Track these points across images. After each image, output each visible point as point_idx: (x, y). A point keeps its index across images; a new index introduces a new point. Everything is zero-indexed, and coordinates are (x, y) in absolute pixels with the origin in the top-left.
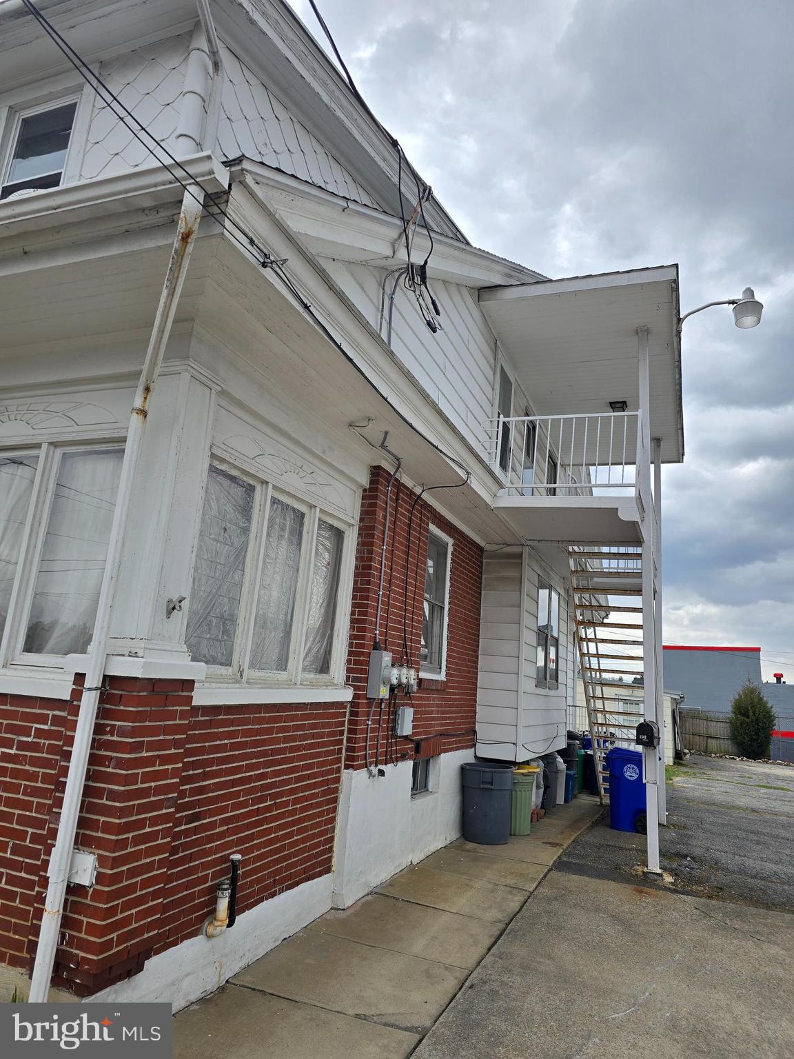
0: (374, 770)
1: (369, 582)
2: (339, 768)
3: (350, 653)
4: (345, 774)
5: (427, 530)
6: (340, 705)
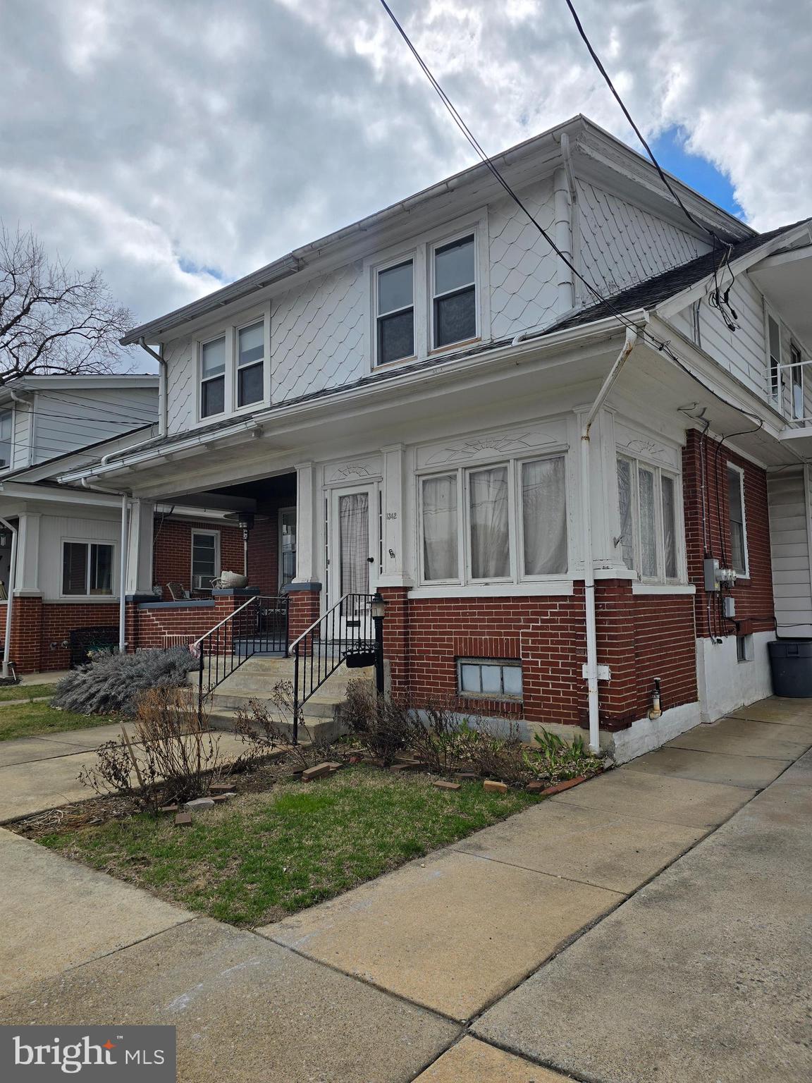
0: (715, 639)
1: (696, 513)
2: (694, 637)
3: (689, 563)
4: (698, 641)
5: (726, 467)
6: (689, 596)
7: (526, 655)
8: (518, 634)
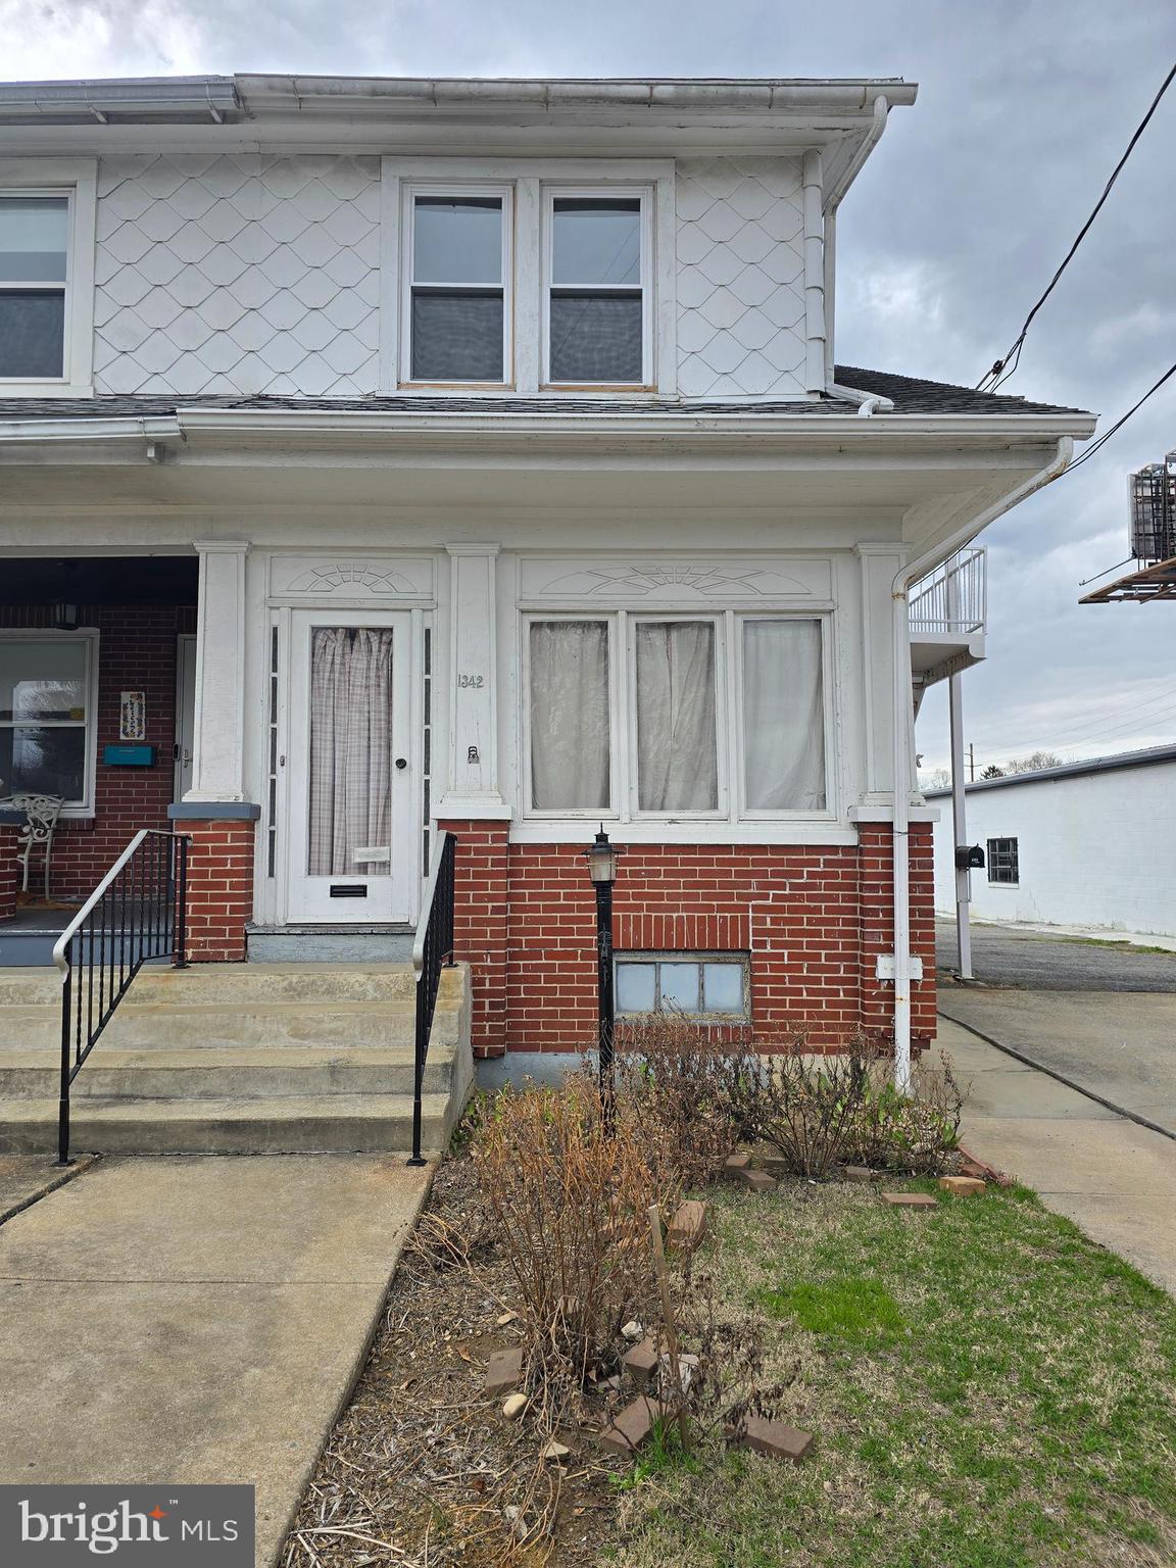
7: (759, 944)
8: (745, 909)
